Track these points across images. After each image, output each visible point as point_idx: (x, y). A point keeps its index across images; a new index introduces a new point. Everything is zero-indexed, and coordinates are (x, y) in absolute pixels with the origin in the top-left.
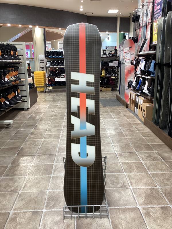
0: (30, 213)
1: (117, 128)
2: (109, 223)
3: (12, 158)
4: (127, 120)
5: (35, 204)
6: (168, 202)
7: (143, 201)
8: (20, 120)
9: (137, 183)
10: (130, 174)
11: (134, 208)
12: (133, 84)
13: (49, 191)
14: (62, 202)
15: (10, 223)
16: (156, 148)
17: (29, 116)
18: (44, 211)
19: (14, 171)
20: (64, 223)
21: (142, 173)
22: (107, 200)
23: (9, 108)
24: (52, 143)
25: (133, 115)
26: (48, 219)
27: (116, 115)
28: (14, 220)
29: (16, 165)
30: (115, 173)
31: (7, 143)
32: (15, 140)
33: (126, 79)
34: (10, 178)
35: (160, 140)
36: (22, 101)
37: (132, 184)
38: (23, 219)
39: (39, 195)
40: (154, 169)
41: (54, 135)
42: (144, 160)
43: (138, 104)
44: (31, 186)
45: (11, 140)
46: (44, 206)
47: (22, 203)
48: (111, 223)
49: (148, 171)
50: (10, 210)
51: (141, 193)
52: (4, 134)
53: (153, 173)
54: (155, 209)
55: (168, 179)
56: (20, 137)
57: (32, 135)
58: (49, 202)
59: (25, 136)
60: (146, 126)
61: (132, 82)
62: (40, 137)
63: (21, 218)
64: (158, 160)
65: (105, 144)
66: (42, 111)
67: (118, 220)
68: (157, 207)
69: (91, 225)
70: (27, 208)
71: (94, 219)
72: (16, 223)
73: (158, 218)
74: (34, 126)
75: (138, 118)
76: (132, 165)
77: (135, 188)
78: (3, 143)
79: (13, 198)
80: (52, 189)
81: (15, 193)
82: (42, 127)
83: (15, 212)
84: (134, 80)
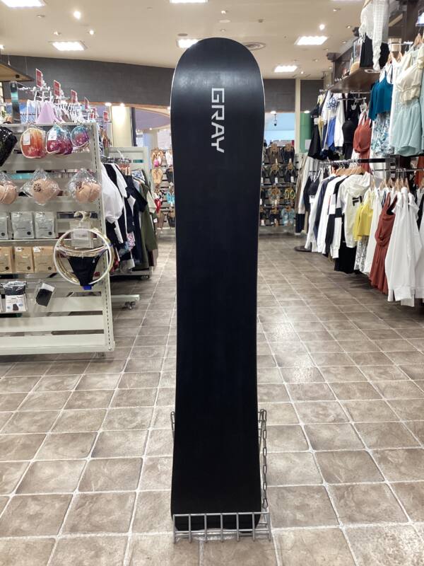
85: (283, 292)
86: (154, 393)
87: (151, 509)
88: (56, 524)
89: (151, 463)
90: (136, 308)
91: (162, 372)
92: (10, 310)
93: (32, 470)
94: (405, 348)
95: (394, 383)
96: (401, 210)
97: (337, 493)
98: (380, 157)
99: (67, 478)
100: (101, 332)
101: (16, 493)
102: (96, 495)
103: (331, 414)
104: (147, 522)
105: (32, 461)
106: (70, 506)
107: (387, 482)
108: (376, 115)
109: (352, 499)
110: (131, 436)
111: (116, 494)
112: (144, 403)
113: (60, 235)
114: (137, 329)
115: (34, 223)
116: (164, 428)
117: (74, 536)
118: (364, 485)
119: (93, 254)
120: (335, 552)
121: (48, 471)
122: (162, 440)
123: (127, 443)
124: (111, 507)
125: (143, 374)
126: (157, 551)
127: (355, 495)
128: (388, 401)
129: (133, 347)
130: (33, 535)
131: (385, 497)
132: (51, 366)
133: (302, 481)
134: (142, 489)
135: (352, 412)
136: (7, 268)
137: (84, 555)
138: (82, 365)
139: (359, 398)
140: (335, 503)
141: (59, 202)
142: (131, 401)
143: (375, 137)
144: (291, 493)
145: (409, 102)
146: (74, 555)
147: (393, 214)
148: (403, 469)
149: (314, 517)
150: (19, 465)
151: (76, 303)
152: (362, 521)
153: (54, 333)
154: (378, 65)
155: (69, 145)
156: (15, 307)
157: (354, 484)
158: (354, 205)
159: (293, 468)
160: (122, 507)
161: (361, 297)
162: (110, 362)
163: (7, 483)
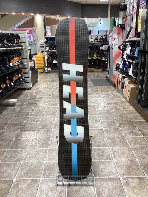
0: (30, 180)
1: (105, 106)
2: (94, 190)
3: (16, 133)
4: (114, 99)
5: (34, 173)
6: (144, 173)
7: (124, 172)
8: (23, 98)
9: (119, 156)
10: (115, 148)
11: (116, 178)
12: (121, 67)
13: (46, 162)
14: (56, 172)
15: (13, 188)
16: (138, 124)
17: (31, 95)
18: (41, 179)
19: (18, 144)
20: (57, 189)
21: (124, 148)
22: (94, 171)
23: (14, 89)
24: (49, 120)
25: (120, 94)
26: (44, 186)
27: (105, 94)
28: (17, 186)
29: (19, 139)
30: (102, 147)
31: (12, 120)
32: (19, 116)
33: (114, 62)
34: (14, 150)
35: (142, 117)
36: (25, 82)
37: (115, 157)
38: (24, 186)
39: (38, 165)
40: (135, 144)
41: (51, 113)
42: (126, 135)
43: (124, 84)
44: (31, 158)
45: (15, 116)
46: (41, 175)
47: (23, 172)
48: (95, 191)
49: (130, 145)
50: (13, 178)
51: (122, 165)
52: (9, 111)
53: (133, 147)
54: (133, 179)
55: (146, 153)
56: (23, 114)
57: (33, 112)
58: (46, 172)
59: (27, 113)
60: (131, 104)
61: (119, 65)
62: (40, 114)
63: (22, 184)
64: (139, 136)
65: (94, 120)
66: (41, 91)
67: (101, 188)
68: (135, 177)
69: (79, 191)
70: (27, 176)
71: (81, 187)
72: (18, 189)
73: (135, 187)
74: (35, 104)
75: (124, 97)
76: (116, 140)
77: (117, 160)
78: (9, 119)
79: (17, 167)
80: (48, 160)
81: (18, 163)
82: (42, 105)
83: (18, 179)
84: (121, 63)
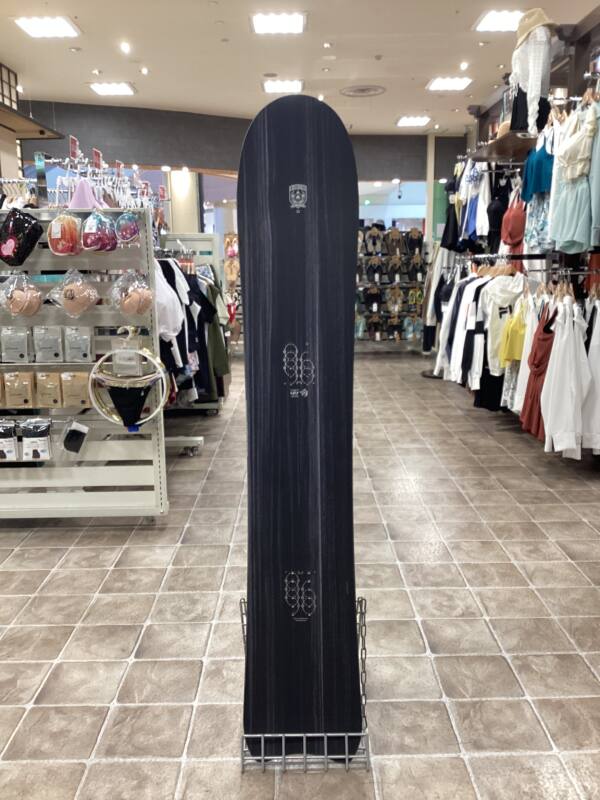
85: (401, 435)
86: (220, 573)
87: (212, 727)
88: (88, 743)
89: (213, 667)
90: (199, 455)
91: (231, 545)
92: (28, 458)
93: (57, 673)
94: (566, 516)
95: (546, 564)
96: (563, 328)
97: (461, 710)
98: (537, 252)
99: (101, 685)
100: (151, 488)
101: (35, 703)
102: (140, 708)
103: (458, 606)
104: (206, 744)
105: (56, 662)
106: (106, 722)
107: (528, 697)
108: (531, 196)
109: (480, 720)
110: (188, 631)
111: (167, 707)
112: (207, 586)
113: (99, 357)
114: (199, 485)
115: (63, 342)
116: (233, 621)
117: (110, 760)
118: (497, 701)
119: (141, 383)
120: (453, 787)
121: (76, 676)
122: (229, 637)
123: (182, 640)
124: (160, 723)
125: (207, 547)
126: (218, 783)
127: (484, 714)
128: (538, 590)
129: (193, 509)
130: (57, 758)
131: (522, 717)
132: (81, 534)
133: (416, 695)
134: (200, 701)
135: (487, 603)
136: (26, 401)
137: (122, 786)
138: (124, 533)
139: (498, 584)
140: (457, 726)
141: (97, 312)
142: (190, 583)
143: (530, 225)
144: (401, 711)
145: (574, 181)
146: (110, 786)
147: (551, 332)
148: (550, 681)
149: (428, 742)
150: (38, 667)
151: (118, 449)
152: (491, 748)
153: (87, 489)
154: (535, 128)
155: (113, 239)
156: (36, 454)
157: (484, 699)
158: (501, 317)
159: (404, 677)
160: (174, 723)
161: (510, 445)
162: (162, 529)
163: (22, 691)
